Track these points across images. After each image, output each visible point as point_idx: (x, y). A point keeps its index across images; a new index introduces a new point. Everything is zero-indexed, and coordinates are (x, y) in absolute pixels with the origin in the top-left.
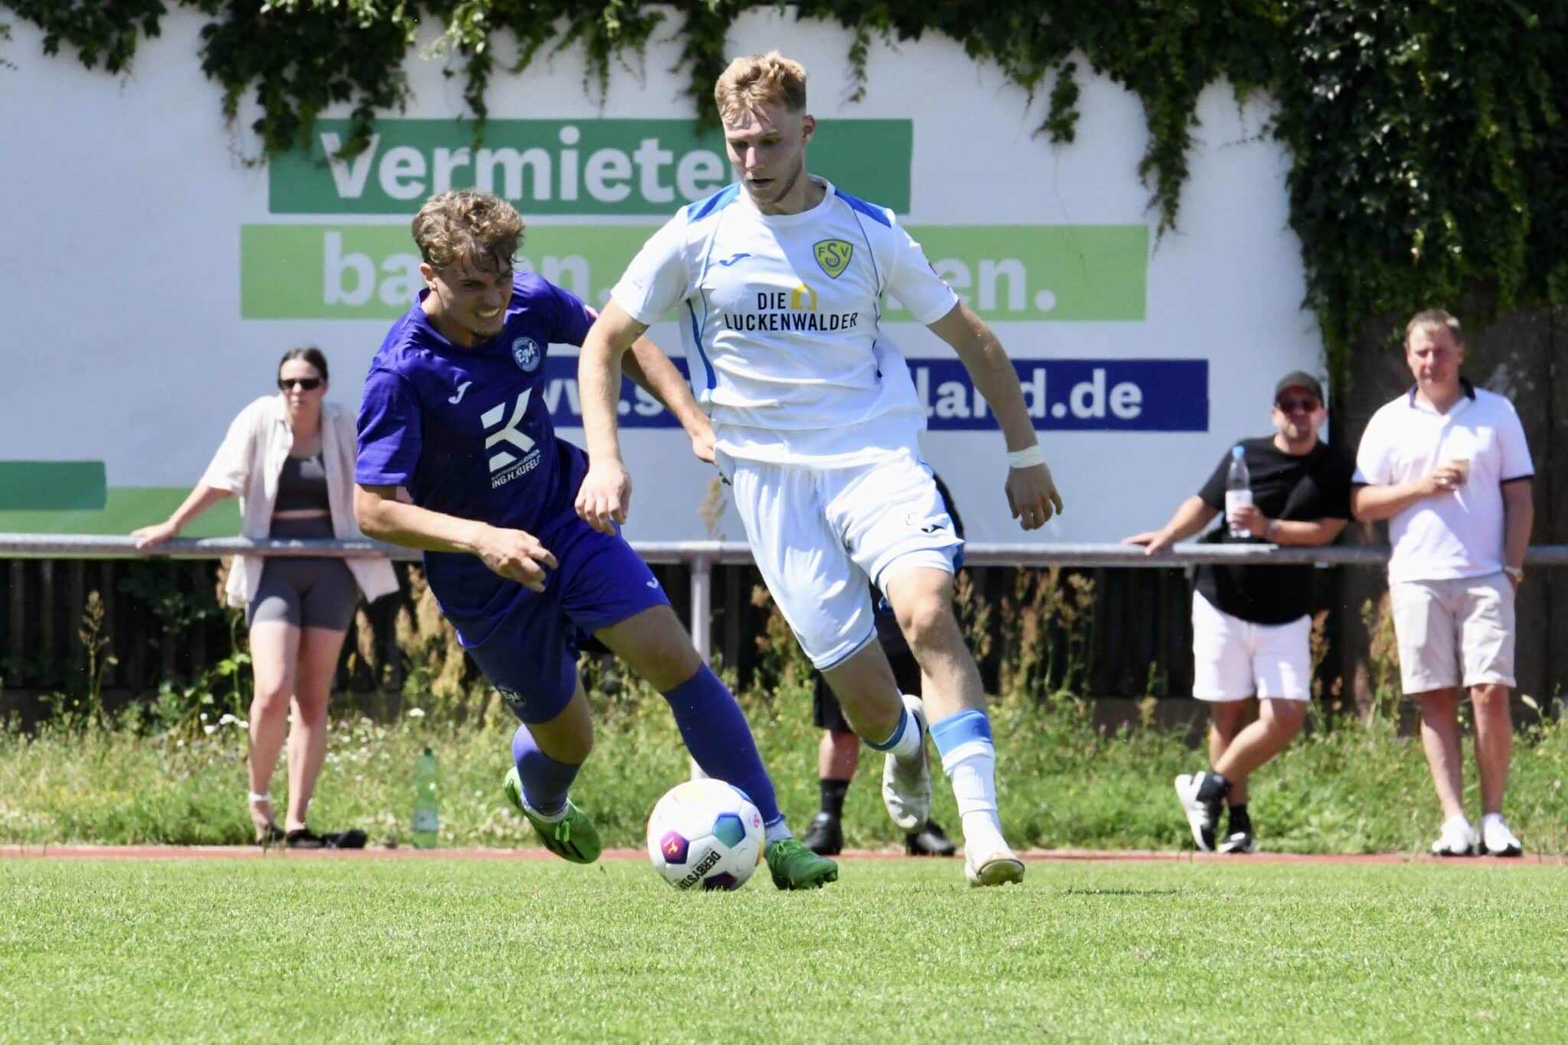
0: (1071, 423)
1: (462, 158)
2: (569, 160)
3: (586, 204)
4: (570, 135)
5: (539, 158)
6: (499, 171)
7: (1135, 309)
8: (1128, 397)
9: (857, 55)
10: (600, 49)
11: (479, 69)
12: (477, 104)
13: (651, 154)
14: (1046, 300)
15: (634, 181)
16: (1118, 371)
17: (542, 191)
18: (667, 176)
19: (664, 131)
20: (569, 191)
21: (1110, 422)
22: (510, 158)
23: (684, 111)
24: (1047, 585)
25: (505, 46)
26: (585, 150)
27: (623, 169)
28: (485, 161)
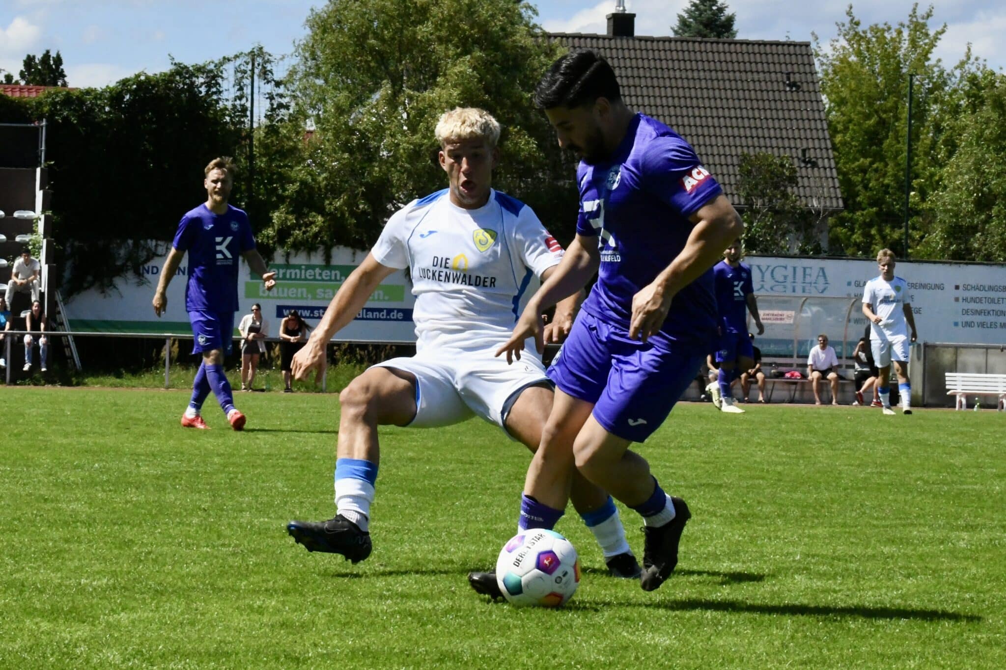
0: (390, 319)
1: (284, 271)
2: (303, 272)
3: (306, 279)
4: (303, 267)
5: (298, 271)
6: (291, 274)
7: (402, 300)
8: (400, 315)
9: (354, 254)
10: (309, 254)
11: (288, 255)
12: (287, 261)
13: (318, 271)
14: (386, 298)
15: (315, 275)
16: (399, 310)
17: (298, 277)
18: (320, 274)
19: (320, 267)
20: (303, 277)
21: (397, 320)
22: (293, 271)
23: (323, 263)
24: (388, 348)
25: (293, 252)
26: (306, 270)
27: (313, 273)
28: (288, 271)
